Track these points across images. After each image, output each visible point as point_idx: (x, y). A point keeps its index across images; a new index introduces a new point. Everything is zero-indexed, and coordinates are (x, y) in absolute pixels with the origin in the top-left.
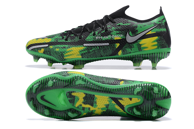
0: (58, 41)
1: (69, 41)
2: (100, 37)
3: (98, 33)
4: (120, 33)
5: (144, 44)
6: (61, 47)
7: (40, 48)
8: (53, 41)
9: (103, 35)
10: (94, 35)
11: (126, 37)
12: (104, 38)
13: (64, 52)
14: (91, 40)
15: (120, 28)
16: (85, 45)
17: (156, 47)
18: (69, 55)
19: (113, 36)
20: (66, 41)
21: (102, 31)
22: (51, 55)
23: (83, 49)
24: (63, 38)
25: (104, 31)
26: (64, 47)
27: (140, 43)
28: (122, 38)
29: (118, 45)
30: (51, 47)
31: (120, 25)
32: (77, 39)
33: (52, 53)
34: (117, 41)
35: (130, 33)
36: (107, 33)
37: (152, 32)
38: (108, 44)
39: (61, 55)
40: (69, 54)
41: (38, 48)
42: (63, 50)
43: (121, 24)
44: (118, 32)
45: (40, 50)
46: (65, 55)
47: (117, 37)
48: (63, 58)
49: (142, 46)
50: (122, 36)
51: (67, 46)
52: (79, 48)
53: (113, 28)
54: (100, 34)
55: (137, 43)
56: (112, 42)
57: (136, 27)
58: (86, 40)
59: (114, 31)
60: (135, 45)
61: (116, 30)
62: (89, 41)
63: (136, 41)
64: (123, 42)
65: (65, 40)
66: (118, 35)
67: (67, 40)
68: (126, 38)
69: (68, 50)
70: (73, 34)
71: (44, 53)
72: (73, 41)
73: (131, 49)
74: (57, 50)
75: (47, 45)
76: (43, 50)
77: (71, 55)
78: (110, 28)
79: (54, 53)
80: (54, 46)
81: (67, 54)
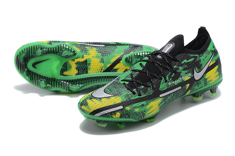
0: (132, 98)
1: (144, 96)
2: (172, 82)
3: (169, 78)
4: (188, 73)
5: (209, 77)
6: (139, 106)
7: (114, 113)
8: (125, 100)
9: (174, 79)
10: (166, 81)
11: (194, 74)
12: (176, 82)
13: (145, 111)
14: (166, 88)
15: (186, 66)
16: (161, 96)
17: (218, 77)
18: (150, 113)
19: (183, 78)
20: (140, 97)
21: (172, 74)
22: (129, 118)
23: (161, 101)
24: (134, 93)
25: (174, 74)
26: (143, 105)
27: (206, 77)
28: (190, 78)
30: (128, 108)
32: (150, 91)
35: (197, 68)
36: (178, 75)
37: (213, 62)
38: (180, 88)
41: (111, 113)
42: (143, 109)
43: (185, 61)
44: (186, 71)
45: (115, 114)
46: (146, 114)
47: (187, 78)
48: (144, 117)
49: (208, 80)
50: (190, 74)
51: (144, 103)
52: (157, 101)
53: (180, 68)
54: (171, 79)
55: (204, 79)
56: (183, 84)
57: (200, 61)
58: (160, 89)
59: (183, 72)
60: (201, 80)
61: (184, 69)
62: (164, 89)
63: (202, 77)
64: (192, 81)
65: (138, 96)
66: (187, 75)
67: (141, 95)
68: (194, 76)
69: (148, 107)
70: (142, 85)
71: (121, 117)
72: (147, 94)
73: (198, 86)
74: (137, 110)
76: (118, 114)
77: (152, 112)
78: (178, 69)
79: (134, 115)
80: (130, 107)
81: (148, 113)
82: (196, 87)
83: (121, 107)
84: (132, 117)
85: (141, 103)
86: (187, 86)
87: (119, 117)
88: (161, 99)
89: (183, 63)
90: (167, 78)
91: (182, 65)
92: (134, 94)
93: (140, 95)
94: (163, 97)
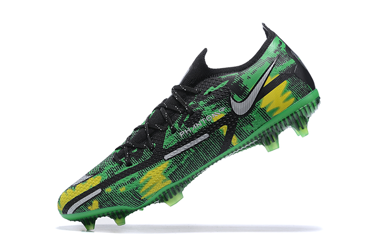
0: (116, 173)
1: (136, 164)
2: (187, 130)
3: (180, 125)
4: (218, 107)
5: (269, 105)
6: (126, 183)
7: (90, 202)
8: (106, 178)
9: (190, 124)
10: (174, 131)
11: (231, 107)
12: (195, 129)
13: (137, 188)
14: (174, 143)
15: (212, 97)
16: (166, 157)
17: (293, 99)
18: (148, 190)
19: (209, 118)
20: (130, 167)
21: (184, 118)
22: (115, 205)
23: (168, 165)
24: (121, 164)
25: (188, 117)
26: (133, 179)
27: (262, 106)
28: (225, 114)
29: (224, 129)
30: (108, 190)
31: (210, 93)
32: (147, 154)
33: (116, 201)
34: (220, 122)
35: (236, 97)
36: (196, 117)
37: (272, 77)
38: (206, 136)
39: (133, 196)
40: (146, 187)
41: (85, 204)
42: (133, 185)
43: (212, 89)
44: (213, 106)
45: (91, 204)
46: (141, 192)
47: (217, 115)
48: (140, 199)
49: (268, 110)
50: (223, 109)
51: (135, 175)
52: (160, 167)
53: (201, 103)
54: (183, 125)
55: (257, 110)
56: (212, 128)
57: (241, 81)
58: (164, 147)
59: (206, 108)
60: (254, 114)
61: (209, 104)
62: (170, 146)
63: (253, 106)
64: (231, 120)
65: (127, 166)
66: (216, 111)
67: (131, 165)
68: (232, 110)
69: (142, 181)
70: (134, 148)
71: (101, 207)
72: (141, 160)
73: (251, 125)
74: (122, 190)
75: (99, 191)
76: (95, 203)
77: (151, 187)
78: (197, 105)
79: (120, 199)
80: (112, 187)
81: (143, 190)
82: (247, 128)
85: (130, 177)
86: (222, 131)
87: (97, 208)
88: (167, 163)
89: (206, 93)
90: (176, 125)
91: (203, 99)
92: (121, 166)
93: (129, 164)
94: (171, 158)
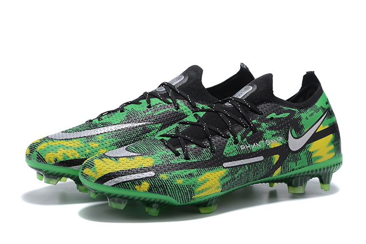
0: (171, 162)
1: (194, 160)
2: (248, 146)
3: (242, 139)
4: (277, 135)
5: (316, 151)
6: (184, 176)
7: (139, 181)
8: (160, 163)
9: (251, 141)
10: (236, 142)
12: (254, 147)
13: (194, 185)
14: (235, 154)
15: (274, 124)
17: (333, 154)
18: (203, 191)
19: (268, 142)
20: (188, 161)
21: (247, 132)
22: (166, 194)
23: (225, 173)
24: (177, 154)
25: (251, 133)
26: (190, 174)
27: (311, 150)
28: (281, 144)
29: (276, 157)
30: (164, 176)
31: (272, 118)
32: (206, 154)
33: (169, 190)
34: (275, 151)
35: (293, 131)
36: (257, 137)
37: (324, 126)
38: (261, 158)
39: (188, 192)
40: (203, 187)
41: (133, 182)
42: (191, 181)
43: (273, 115)
44: (274, 132)
45: (140, 184)
46: (196, 191)
47: (275, 143)
48: (191, 197)
49: (314, 156)
50: (281, 139)
51: (194, 171)
52: (218, 173)
53: (263, 124)
54: (245, 140)
55: (306, 151)
56: (267, 153)
57: (300, 119)
58: (224, 154)
59: (268, 132)
60: (302, 154)
61: (271, 128)
62: (231, 155)
63: (304, 148)
64: (284, 150)
65: (185, 159)
66: (275, 138)
67: (189, 159)
69: (200, 179)
70: (193, 143)
71: (150, 190)
72: (200, 159)
73: (296, 163)
74: (179, 182)
76: (146, 185)
77: (207, 189)
78: (259, 126)
79: (174, 190)
80: (168, 175)
81: (199, 189)
82: (292, 165)
83: (152, 174)
84: (170, 192)
85: (188, 172)
86: (274, 158)
87: (146, 190)
88: (225, 170)
89: (268, 117)
90: (239, 137)
91: (266, 121)
92: (178, 156)
93: (187, 158)
94: (228, 167)
